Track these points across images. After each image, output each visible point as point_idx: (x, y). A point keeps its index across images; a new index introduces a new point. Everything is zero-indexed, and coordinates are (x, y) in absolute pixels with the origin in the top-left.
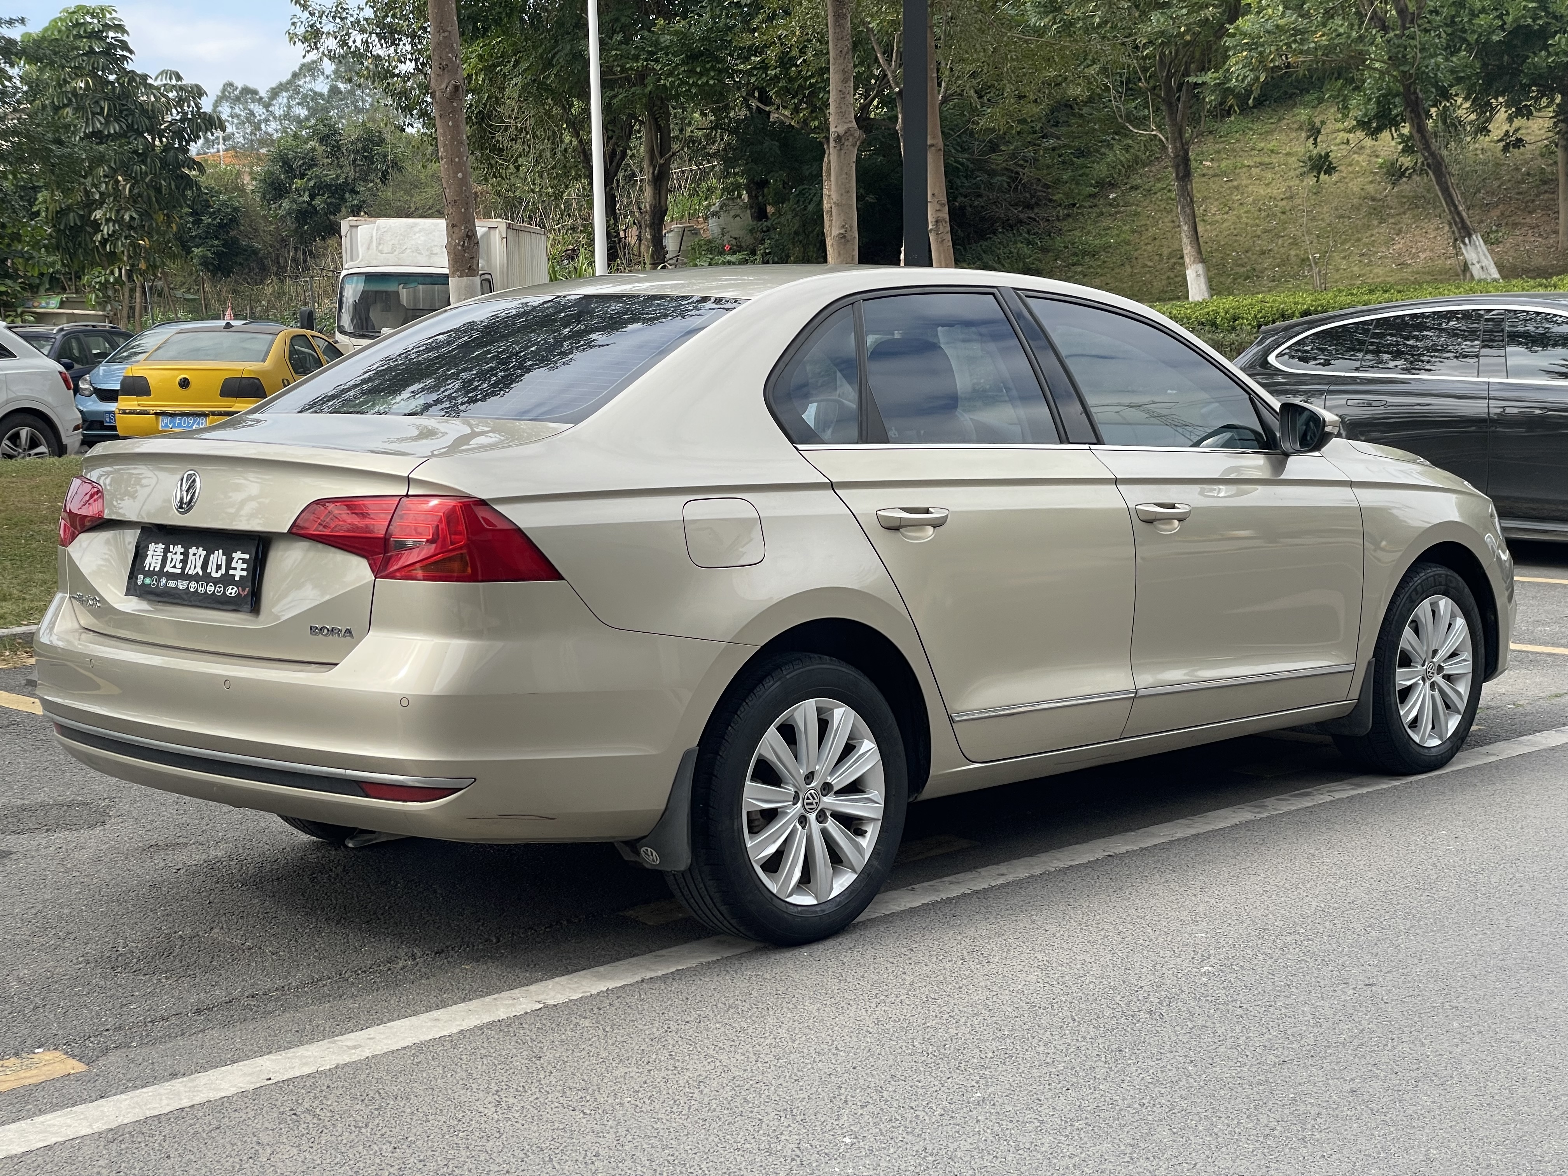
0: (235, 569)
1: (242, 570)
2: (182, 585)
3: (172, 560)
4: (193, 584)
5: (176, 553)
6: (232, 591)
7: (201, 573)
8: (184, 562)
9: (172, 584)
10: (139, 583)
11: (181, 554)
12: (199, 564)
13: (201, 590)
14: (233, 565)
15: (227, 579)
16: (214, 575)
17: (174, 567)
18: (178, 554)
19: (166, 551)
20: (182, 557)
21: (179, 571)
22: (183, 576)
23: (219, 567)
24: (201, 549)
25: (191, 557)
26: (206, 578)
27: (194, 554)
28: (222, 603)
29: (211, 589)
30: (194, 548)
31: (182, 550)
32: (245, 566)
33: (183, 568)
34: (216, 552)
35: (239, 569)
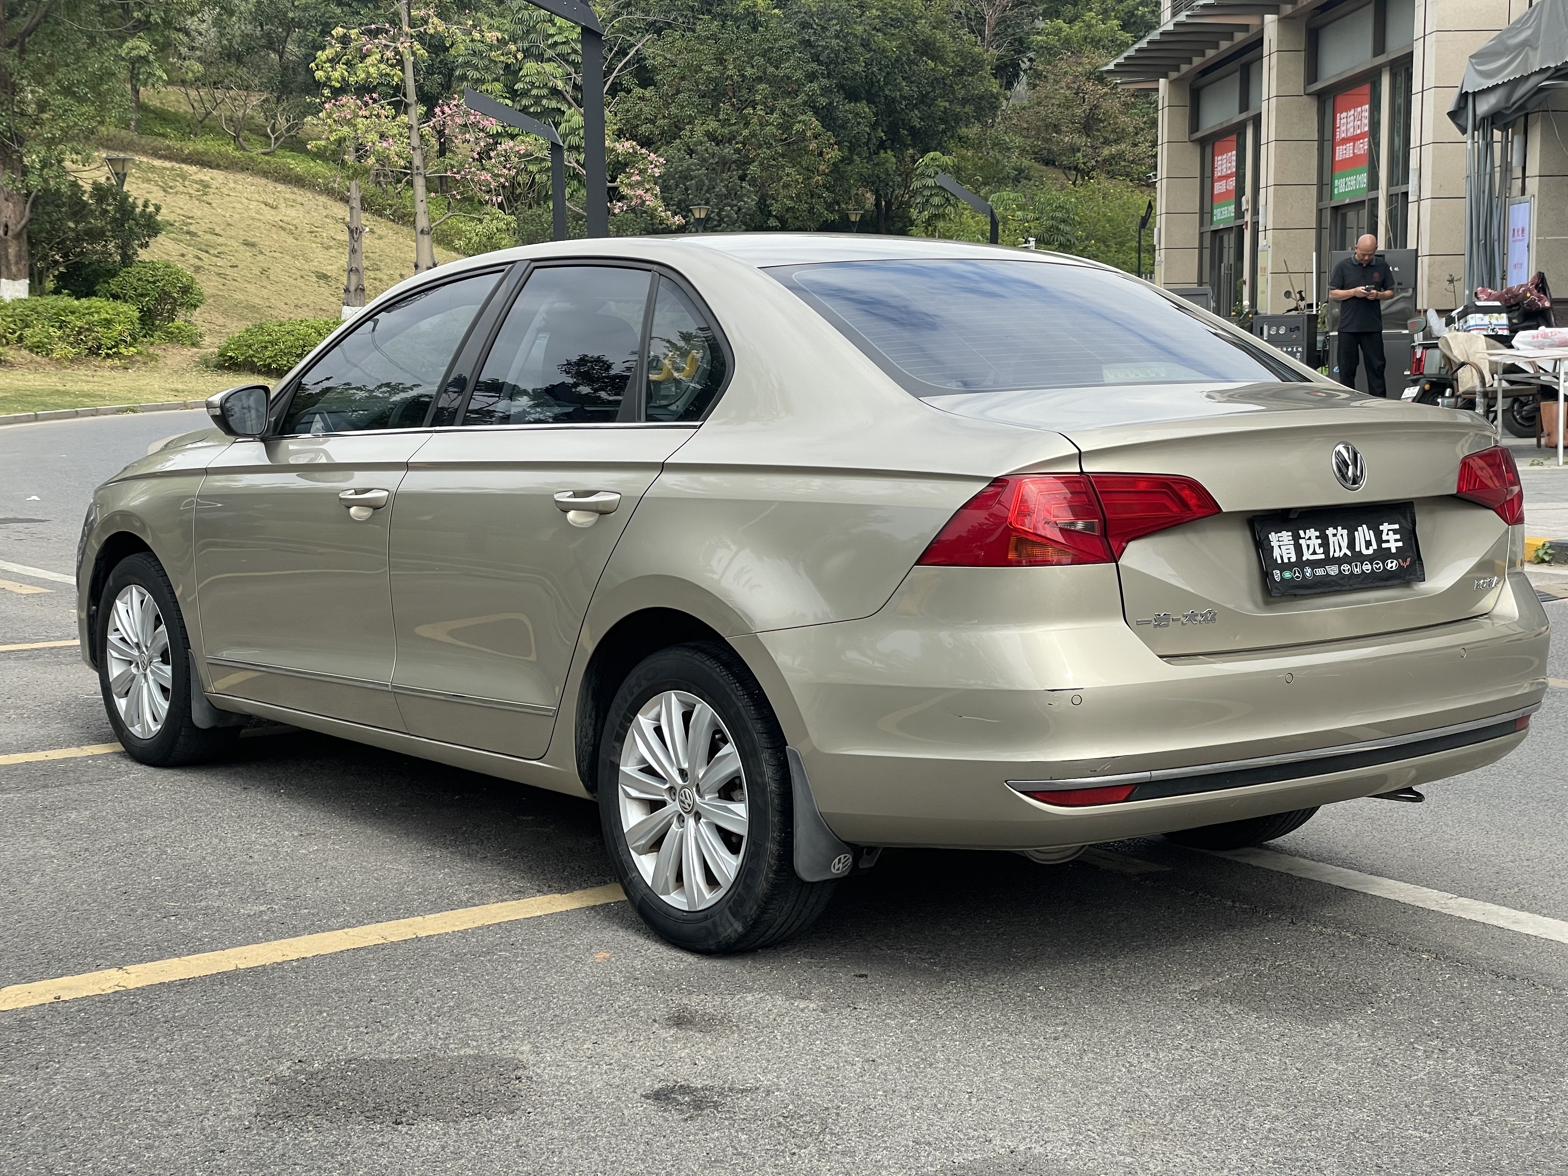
0: (1388, 541)
1: (1396, 541)
2: (1333, 570)
3: (1308, 546)
4: (1346, 567)
5: (1310, 538)
6: (1392, 565)
7: (1349, 553)
8: (1325, 544)
9: (1320, 572)
10: (1278, 578)
11: (1317, 538)
12: (1344, 544)
13: (1358, 571)
14: (1385, 537)
15: (1383, 554)
16: (1365, 552)
17: (1314, 553)
18: (1313, 538)
19: (1296, 538)
20: (1319, 541)
21: (1323, 556)
22: (1329, 560)
23: (1368, 544)
24: (1339, 528)
25: (1331, 539)
26: (1359, 557)
27: (1335, 535)
28: (1387, 579)
29: (1367, 567)
30: (1331, 529)
31: (1318, 534)
32: (1398, 537)
33: (1326, 552)
34: (1360, 529)
35: (1392, 541)
